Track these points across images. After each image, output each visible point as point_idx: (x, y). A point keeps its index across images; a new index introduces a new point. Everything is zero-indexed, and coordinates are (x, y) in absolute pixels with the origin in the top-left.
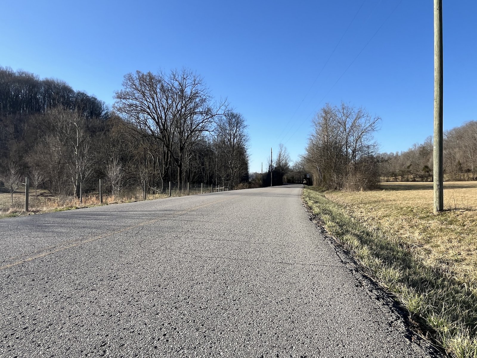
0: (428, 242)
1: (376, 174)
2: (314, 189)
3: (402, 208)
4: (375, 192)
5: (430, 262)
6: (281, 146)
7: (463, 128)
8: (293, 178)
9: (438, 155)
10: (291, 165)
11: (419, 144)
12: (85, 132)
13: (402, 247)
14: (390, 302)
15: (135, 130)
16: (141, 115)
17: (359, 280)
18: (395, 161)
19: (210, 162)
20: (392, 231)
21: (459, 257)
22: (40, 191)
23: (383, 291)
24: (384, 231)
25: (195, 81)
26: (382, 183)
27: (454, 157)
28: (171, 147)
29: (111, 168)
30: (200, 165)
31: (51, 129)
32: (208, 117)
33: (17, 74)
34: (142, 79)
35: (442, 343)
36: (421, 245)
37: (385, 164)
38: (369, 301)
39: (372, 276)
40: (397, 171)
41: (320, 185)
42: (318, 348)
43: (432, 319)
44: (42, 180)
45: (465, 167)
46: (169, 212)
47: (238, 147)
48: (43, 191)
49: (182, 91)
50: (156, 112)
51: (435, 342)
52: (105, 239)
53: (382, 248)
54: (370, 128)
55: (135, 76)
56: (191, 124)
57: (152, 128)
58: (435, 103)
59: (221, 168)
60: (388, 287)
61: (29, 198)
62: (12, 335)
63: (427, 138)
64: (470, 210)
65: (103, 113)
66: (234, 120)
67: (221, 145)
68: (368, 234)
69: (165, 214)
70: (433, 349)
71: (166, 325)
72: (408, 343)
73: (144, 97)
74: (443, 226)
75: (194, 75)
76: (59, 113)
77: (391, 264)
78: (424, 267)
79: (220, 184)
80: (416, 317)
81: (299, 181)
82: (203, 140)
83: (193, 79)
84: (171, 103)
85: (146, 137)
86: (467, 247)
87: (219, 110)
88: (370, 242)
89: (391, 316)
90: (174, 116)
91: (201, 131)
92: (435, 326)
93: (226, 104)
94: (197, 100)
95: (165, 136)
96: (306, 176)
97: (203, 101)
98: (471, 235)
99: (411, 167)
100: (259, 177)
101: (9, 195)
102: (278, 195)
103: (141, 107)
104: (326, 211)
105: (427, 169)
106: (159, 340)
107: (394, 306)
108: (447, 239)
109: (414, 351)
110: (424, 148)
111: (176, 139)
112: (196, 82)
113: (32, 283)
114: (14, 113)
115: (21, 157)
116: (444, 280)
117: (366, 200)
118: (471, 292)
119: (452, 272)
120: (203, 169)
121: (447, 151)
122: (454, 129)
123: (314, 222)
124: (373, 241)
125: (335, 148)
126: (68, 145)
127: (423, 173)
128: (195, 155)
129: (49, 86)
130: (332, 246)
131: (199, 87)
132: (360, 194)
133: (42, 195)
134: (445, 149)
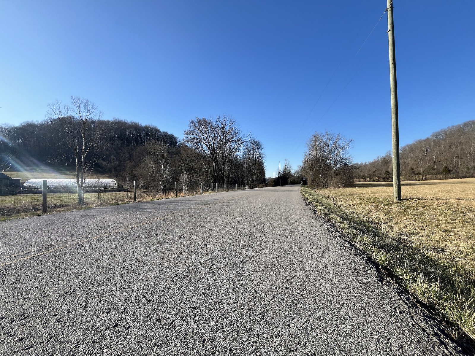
0: (390, 221)
1: (351, 177)
2: (308, 187)
3: (370, 199)
4: (351, 189)
5: (393, 234)
6: (286, 160)
7: (414, 144)
8: (294, 180)
9: (396, 161)
10: (293, 172)
11: (382, 157)
12: (168, 155)
13: (372, 224)
14: (365, 258)
15: (196, 152)
16: (199, 144)
17: (342, 242)
18: (364, 168)
19: (241, 171)
20: (363, 214)
21: (415, 231)
22: (142, 190)
23: (360, 250)
24: (358, 213)
25: (231, 121)
26: (355, 183)
27: (407, 164)
28: (218, 162)
29: (182, 176)
30: (235, 173)
31: (149, 154)
32: (240, 143)
33: (130, 124)
34: (200, 122)
35: (406, 286)
36: (386, 223)
37: (357, 170)
38: (350, 256)
39: (351, 241)
40: (366, 175)
41: (312, 185)
42: (314, 285)
43: (397, 270)
44: (144, 184)
45: (416, 171)
46: (216, 201)
47: (259, 161)
48: (144, 191)
49: (223, 128)
50: (208, 142)
51: (400, 286)
52: (178, 216)
53: (357, 224)
54: (346, 147)
55: (195, 121)
56: (229, 148)
57: (206, 151)
58: (393, 127)
59: (248, 175)
60: (363, 248)
61: (136, 195)
62: (124, 268)
63: (387, 152)
64: (422, 199)
65: (178, 143)
66: (255, 145)
67: (248, 161)
68: (346, 215)
69: (214, 202)
70: (400, 289)
71: (214, 266)
72: (380, 285)
73: (201, 133)
74: (401, 210)
75: (230, 118)
76: (153, 144)
77: (364, 234)
78: (389, 237)
79: (248, 184)
80: (385, 268)
81: (298, 182)
82: (236, 158)
83: (230, 121)
84: (217, 136)
85: (202, 157)
86: (421, 224)
87: (246, 139)
88: (348, 220)
89: (367, 266)
90: (219, 143)
91: (235, 152)
92: (400, 275)
93: (251, 135)
94: (233, 133)
95: (214, 156)
96: (303, 179)
97: (236, 133)
98: (423, 217)
99: (376, 172)
100: (272, 180)
101: (126, 193)
102: (284, 191)
103: (199, 139)
104: (317, 201)
105: (387, 173)
106: (209, 274)
107: (368, 260)
108: (405, 219)
109: (385, 290)
110: (385, 159)
111: (220, 158)
112: (232, 123)
113: (136, 239)
114: (129, 146)
115: (132, 171)
116: (404, 246)
117: (344, 194)
118: (426, 255)
119: (410, 241)
120: (237, 176)
121: (402, 160)
122: (407, 146)
123: (309, 207)
124: (351, 219)
125: (323, 160)
126: (158, 163)
127: (385, 176)
128: (232, 167)
129: (148, 129)
130: (322, 221)
131: (234, 125)
132: (340, 190)
133: (144, 192)
134: (401, 159)
